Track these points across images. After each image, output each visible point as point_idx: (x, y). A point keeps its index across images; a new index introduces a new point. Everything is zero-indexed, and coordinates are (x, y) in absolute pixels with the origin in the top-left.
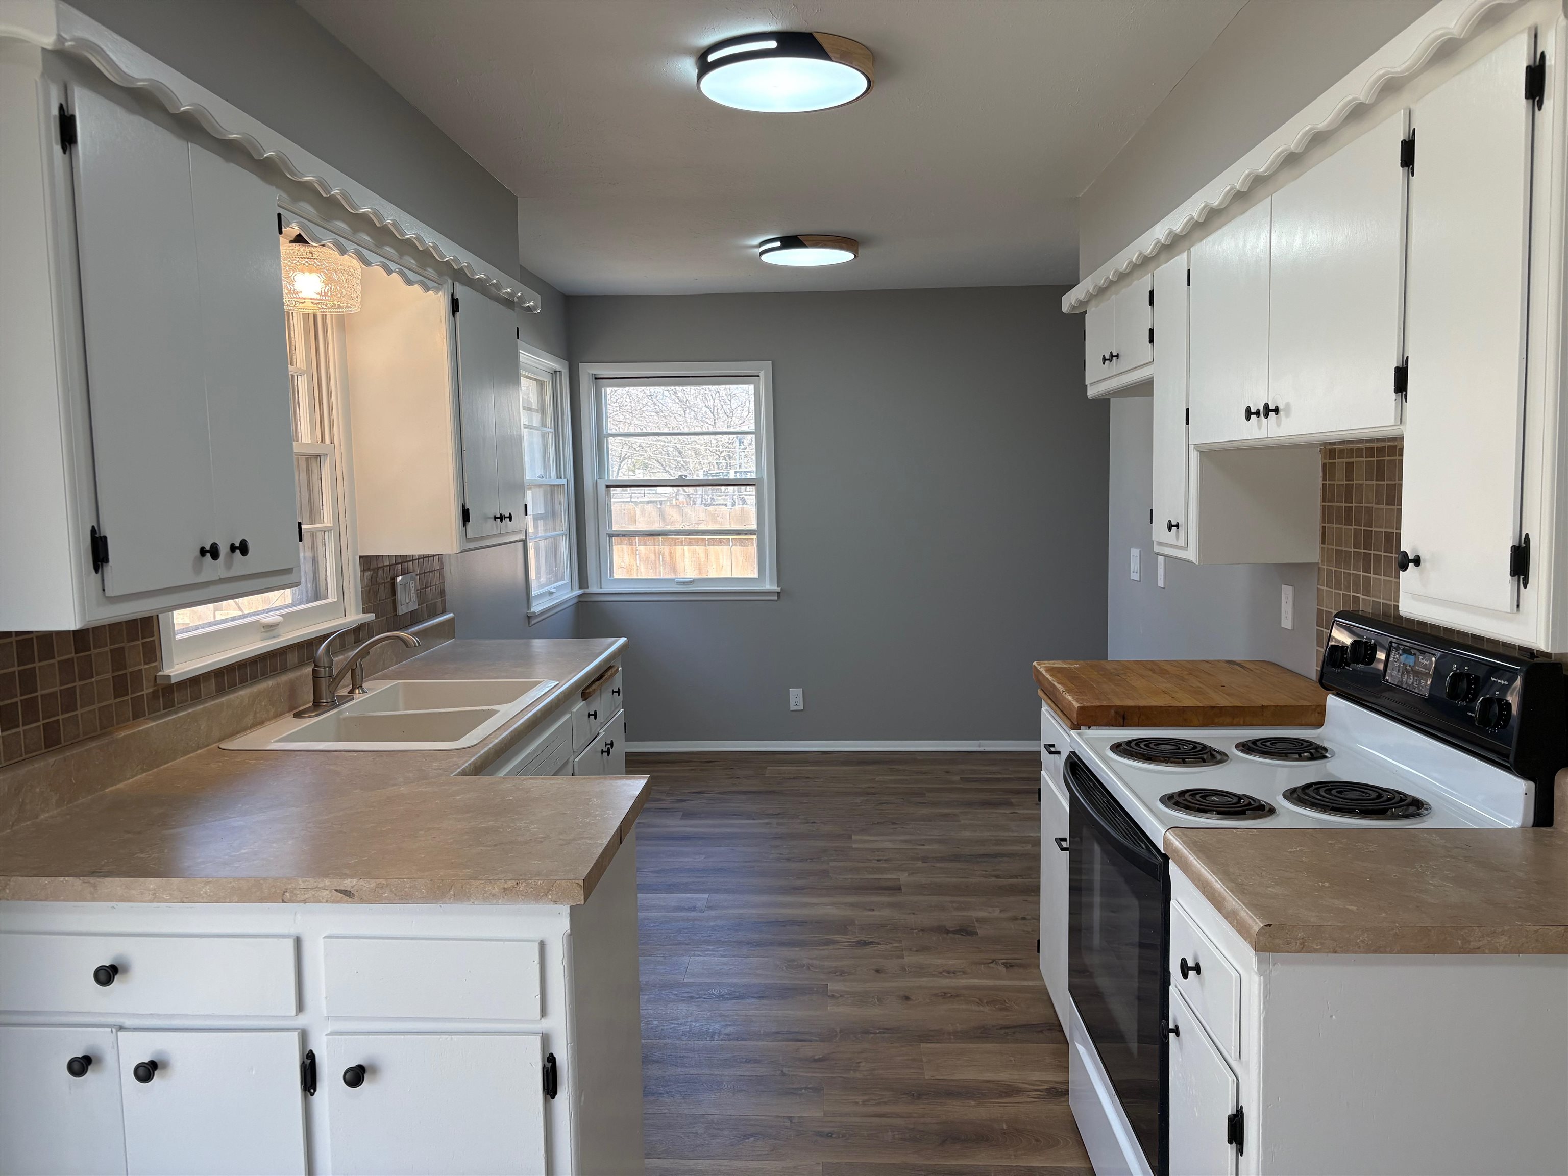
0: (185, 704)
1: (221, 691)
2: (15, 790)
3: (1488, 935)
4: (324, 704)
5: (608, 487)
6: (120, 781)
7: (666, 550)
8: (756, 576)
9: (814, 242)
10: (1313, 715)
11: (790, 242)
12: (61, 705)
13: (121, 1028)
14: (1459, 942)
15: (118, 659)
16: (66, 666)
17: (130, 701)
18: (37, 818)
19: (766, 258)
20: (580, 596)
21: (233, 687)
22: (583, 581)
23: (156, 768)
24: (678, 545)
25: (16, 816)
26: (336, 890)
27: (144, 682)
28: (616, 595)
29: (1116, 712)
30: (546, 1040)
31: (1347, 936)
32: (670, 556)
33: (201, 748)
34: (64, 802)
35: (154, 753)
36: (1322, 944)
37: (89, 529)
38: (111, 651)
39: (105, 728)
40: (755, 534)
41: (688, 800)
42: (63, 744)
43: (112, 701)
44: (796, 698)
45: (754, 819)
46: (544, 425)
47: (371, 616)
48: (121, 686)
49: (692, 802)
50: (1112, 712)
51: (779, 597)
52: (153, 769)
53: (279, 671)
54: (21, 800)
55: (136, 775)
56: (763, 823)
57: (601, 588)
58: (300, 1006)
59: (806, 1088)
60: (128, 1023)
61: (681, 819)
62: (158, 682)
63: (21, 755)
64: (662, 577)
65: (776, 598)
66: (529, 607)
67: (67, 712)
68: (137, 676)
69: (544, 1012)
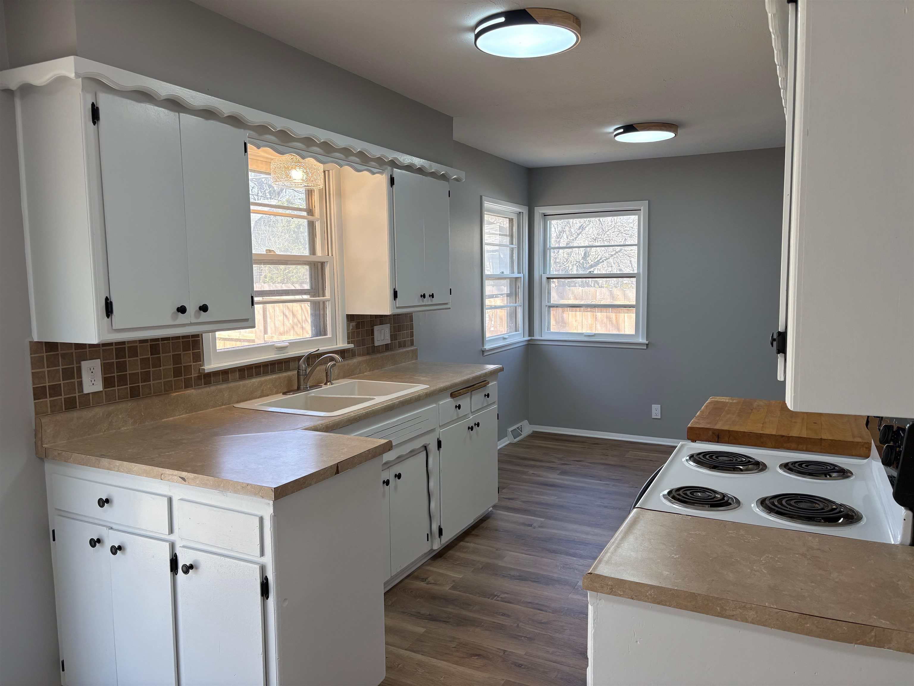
0: (218, 383)
1: (242, 378)
2: (106, 415)
3: (739, 608)
4: (302, 389)
5: (548, 278)
6: (171, 417)
7: (613, 316)
8: (634, 333)
9: (643, 127)
10: (862, 449)
11: (629, 128)
12: (141, 378)
13: (111, 528)
14: (718, 608)
15: (177, 359)
16: (145, 361)
17: (183, 380)
18: (120, 429)
19: (618, 138)
20: (529, 340)
21: (250, 376)
22: (531, 332)
23: (195, 412)
24: (622, 313)
25: (107, 427)
26: (179, 477)
27: (193, 371)
28: (559, 342)
29: (713, 433)
30: (263, 569)
31: (640, 589)
32: (616, 319)
33: (225, 405)
34: (137, 423)
35: (194, 405)
36: (624, 592)
37: (105, 298)
38: (173, 355)
39: (167, 391)
40: (634, 307)
41: (569, 464)
42: (141, 396)
43: (172, 379)
44: (656, 411)
45: (601, 481)
46: (512, 243)
47: (351, 346)
48: (177, 372)
49: (571, 466)
50: (711, 432)
51: (647, 347)
52: (193, 413)
53: (284, 371)
54: (110, 420)
55: (182, 415)
56: (604, 484)
57: (541, 337)
58: (171, 531)
59: (525, 637)
60: (114, 526)
61: (558, 475)
62: (201, 371)
63: (116, 400)
64: (610, 333)
65: (645, 348)
66: (483, 346)
67: (145, 382)
68: (188, 369)
69: (262, 554)
